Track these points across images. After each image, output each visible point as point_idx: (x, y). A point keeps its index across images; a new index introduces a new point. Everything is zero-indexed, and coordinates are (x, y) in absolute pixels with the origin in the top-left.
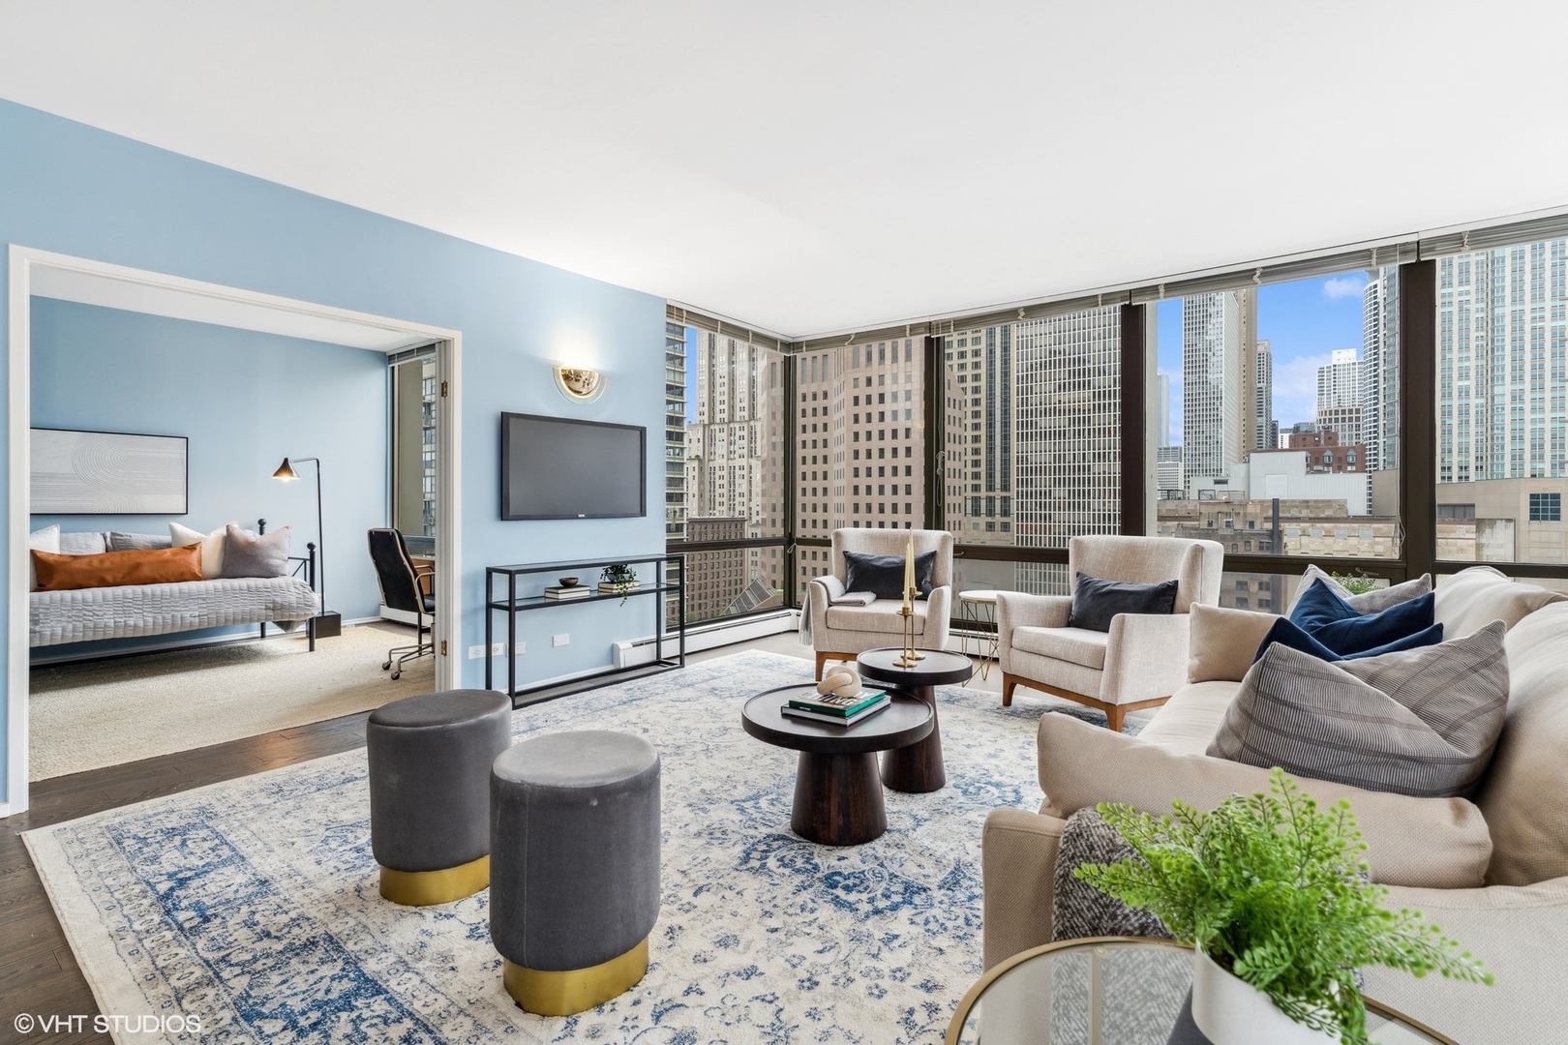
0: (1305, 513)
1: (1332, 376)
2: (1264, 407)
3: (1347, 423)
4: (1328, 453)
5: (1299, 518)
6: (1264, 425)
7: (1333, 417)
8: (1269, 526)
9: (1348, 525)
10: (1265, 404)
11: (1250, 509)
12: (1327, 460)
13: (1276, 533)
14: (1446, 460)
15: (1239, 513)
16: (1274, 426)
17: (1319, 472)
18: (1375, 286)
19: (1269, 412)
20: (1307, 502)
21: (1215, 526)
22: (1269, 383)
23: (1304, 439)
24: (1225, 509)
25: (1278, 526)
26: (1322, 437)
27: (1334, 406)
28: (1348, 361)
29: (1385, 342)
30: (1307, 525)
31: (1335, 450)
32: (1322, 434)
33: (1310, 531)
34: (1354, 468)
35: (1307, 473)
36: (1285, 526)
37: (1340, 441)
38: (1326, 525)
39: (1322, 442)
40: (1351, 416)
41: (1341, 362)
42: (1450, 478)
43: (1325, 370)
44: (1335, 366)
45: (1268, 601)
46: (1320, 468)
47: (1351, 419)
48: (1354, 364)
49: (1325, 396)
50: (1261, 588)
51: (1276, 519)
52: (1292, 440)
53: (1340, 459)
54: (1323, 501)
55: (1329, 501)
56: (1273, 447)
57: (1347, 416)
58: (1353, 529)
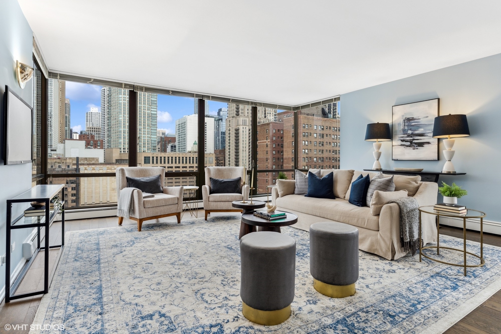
0: (86, 162)
1: (91, 116)
2: (68, 123)
3: (96, 132)
4: (92, 142)
5: (84, 164)
6: (68, 130)
7: (91, 130)
8: (75, 167)
9: (99, 166)
10: (68, 122)
11: (68, 161)
12: (91, 144)
13: (78, 169)
14: (124, 146)
15: (63, 162)
16: (71, 131)
17: (90, 148)
18: (104, 89)
19: (69, 125)
20: (86, 158)
21: (54, 167)
22: (69, 115)
23: (84, 136)
24: (58, 161)
25: (79, 167)
26: (90, 136)
27: (91, 126)
28: (95, 112)
29: (108, 108)
30: (87, 166)
31: (94, 141)
32: (90, 135)
33: (88, 168)
34: (100, 147)
35: (86, 148)
36: (80, 167)
37: (96, 138)
38: (93, 166)
39: (90, 138)
40: (97, 130)
41: (93, 112)
42: (125, 152)
43: (88, 113)
44: (91, 112)
45: (75, 194)
46: (89, 147)
47: (97, 131)
48: (97, 113)
49: (88, 122)
50: (72, 189)
51: (77, 164)
52: (80, 136)
53: (95, 144)
54: (91, 158)
55: (93, 158)
56: (71, 138)
57: (96, 130)
58: (101, 167)
